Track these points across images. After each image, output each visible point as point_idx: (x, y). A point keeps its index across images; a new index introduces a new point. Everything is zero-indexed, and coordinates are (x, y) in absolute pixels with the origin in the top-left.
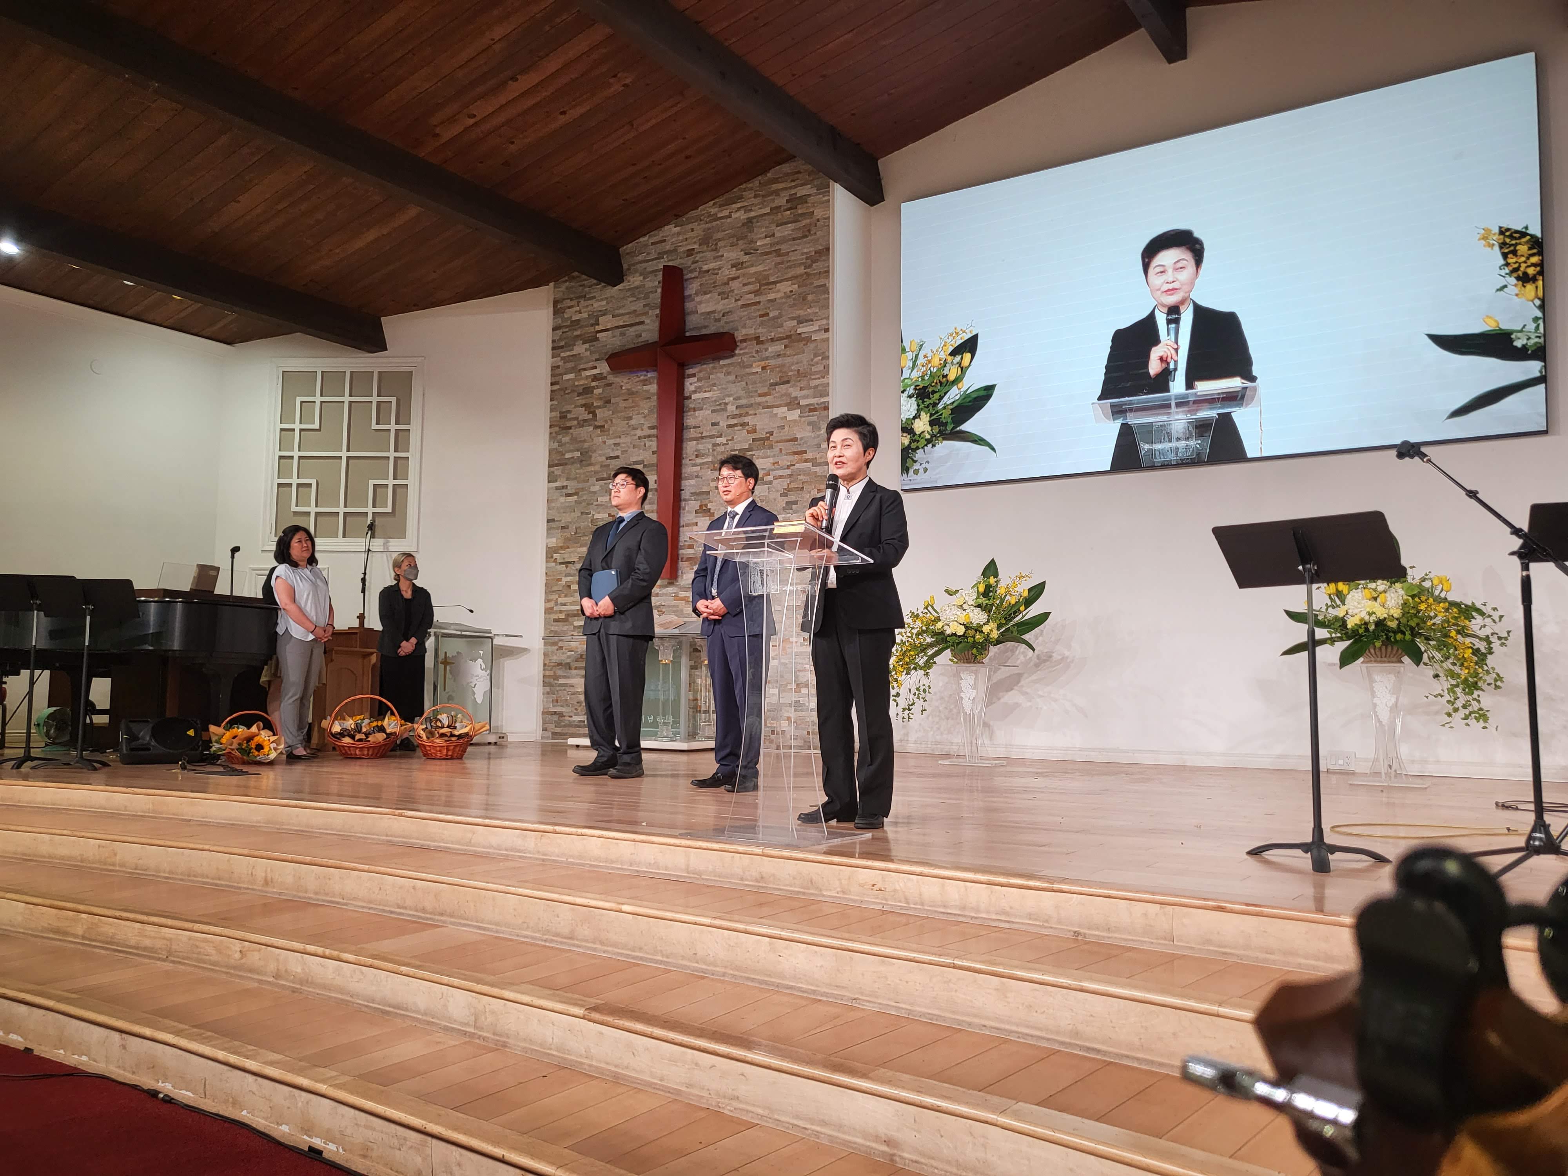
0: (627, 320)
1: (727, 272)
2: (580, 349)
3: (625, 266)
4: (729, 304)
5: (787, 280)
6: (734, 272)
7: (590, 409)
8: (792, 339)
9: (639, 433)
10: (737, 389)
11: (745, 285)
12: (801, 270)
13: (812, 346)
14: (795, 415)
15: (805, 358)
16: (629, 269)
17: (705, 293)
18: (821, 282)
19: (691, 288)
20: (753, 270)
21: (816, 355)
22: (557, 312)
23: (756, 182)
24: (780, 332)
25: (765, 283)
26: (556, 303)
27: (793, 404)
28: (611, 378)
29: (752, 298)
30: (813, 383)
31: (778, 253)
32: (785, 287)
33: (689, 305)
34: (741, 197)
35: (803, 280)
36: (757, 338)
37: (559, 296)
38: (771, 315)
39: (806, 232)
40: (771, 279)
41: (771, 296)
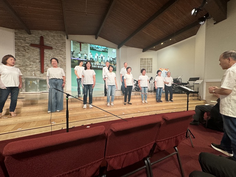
0: (32, 40)
1: (50, 40)
2: (21, 41)
3: (31, 33)
4: (51, 44)
6: (52, 40)
7: (24, 49)
8: (60, 50)
9: (35, 55)
10: (53, 53)
11: (53, 42)
14: (61, 58)
15: (62, 53)
16: (32, 33)
17: (47, 41)
18: (64, 45)
19: (45, 40)
20: (55, 41)
21: (64, 53)
22: (15, 34)
23: (55, 31)
24: (59, 49)
25: (56, 43)
26: (15, 33)
27: (61, 57)
28: (29, 47)
29: (55, 44)
30: (63, 55)
31: (58, 41)
32: (60, 45)
33: (44, 42)
34: (52, 32)
35: (62, 44)
36: (56, 49)
37: (16, 32)
38: (57, 47)
39: (62, 40)
41: (57, 45)
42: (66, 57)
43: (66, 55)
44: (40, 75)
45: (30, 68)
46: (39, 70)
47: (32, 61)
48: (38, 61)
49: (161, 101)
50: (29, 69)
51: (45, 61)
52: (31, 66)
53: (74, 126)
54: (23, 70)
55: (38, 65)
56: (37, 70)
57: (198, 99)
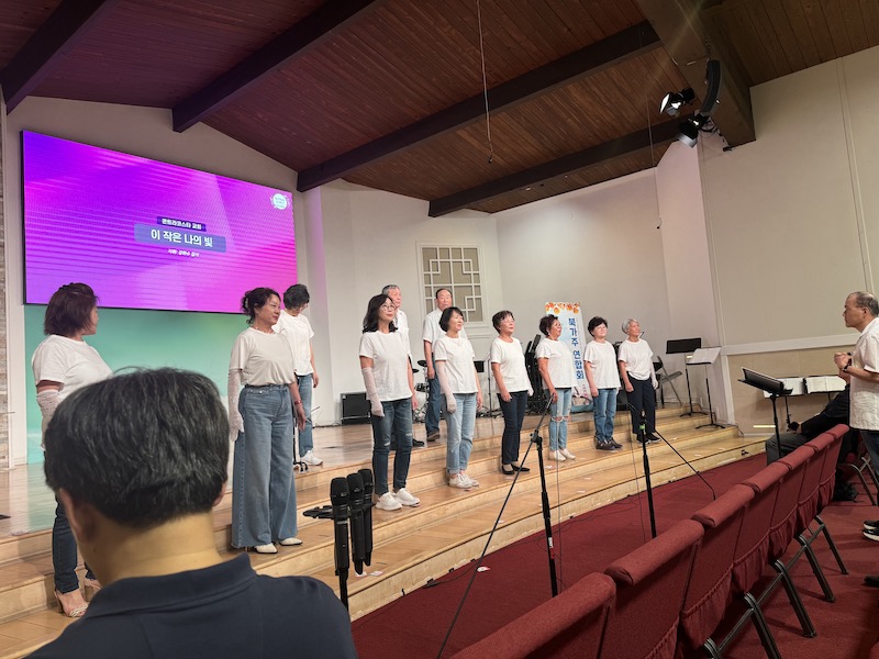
49: (618, 447)
53: (429, 578)
57: (712, 424)
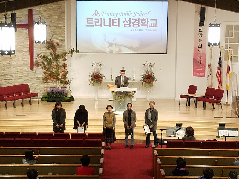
4: (43, 18)
5: (56, 16)
6: (44, 12)
8: (57, 27)
11: (46, 15)
12: (59, 14)
13: (61, 29)
15: (60, 31)
17: (37, 15)
18: (63, 18)
19: (34, 13)
20: (48, 12)
21: (62, 31)
24: (55, 25)
25: (50, 16)
27: (58, 39)
29: (48, 18)
30: (62, 36)
31: (54, 10)
32: (56, 17)
33: (34, 16)
35: (59, 16)
36: (50, 26)
38: (53, 22)
39: (60, 8)
40: (52, 15)
41: (52, 18)
42: (66, 39)
43: (66, 35)
44: (28, 73)
45: (16, 61)
46: (27, 65)
47: (18, 51)
48: (25, 50)
50: (14, 63)
51: (35, 48)
52: (16, 59)
54: (7, 66)
55: (25, 57)
56: (24, 64)
